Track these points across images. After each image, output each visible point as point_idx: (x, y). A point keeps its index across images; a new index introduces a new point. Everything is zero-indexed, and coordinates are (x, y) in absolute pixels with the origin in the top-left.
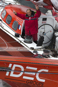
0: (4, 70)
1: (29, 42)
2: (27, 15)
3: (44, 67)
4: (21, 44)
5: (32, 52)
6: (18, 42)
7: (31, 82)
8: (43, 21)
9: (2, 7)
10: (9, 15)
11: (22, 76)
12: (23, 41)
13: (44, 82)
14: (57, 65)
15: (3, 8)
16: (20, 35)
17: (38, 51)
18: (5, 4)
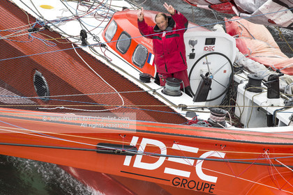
0: (119, 153)
1: (174, 93)
2: (157, 28)
3: (216, 145)
4: (156, 96)
5: (184, 116)
6: (147, 92)
7: (185, 182)
8: (206, 44)
9: (106, 17)
10: (124, 33)
11: (162, 168)
12: (159, 91)
13: (215, 182)
14: (244, 142)
15: (106, 20)
16: (153, 78)
17: (197, 113)
18: (110, 11)
